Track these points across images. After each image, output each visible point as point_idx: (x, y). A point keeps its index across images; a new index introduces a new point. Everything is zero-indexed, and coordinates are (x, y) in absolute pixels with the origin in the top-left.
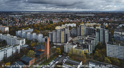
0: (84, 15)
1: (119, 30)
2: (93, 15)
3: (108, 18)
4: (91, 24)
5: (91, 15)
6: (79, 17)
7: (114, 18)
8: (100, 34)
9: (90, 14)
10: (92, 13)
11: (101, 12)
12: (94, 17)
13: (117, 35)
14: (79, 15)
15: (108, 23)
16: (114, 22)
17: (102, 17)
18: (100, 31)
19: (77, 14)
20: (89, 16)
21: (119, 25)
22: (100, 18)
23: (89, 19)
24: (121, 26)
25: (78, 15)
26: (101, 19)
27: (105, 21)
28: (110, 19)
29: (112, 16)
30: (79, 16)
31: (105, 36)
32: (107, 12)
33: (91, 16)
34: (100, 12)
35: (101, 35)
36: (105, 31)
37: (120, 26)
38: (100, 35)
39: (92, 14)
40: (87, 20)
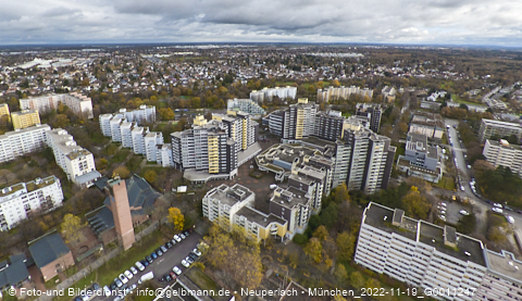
0: (334, 55)
1: (428, 120)
2: (360, 55)
3: (399, 66)
4: (342, 91)
5: (354, 55)
6: (317, 63)
7: (417, 69)
8: (352, 150)
9: (352, 51)
10: (360, 48)
11: (385, 45)
12: (362, 61)
13: (418, 148)
14: (322, 54)
15: (398, 84)
16: (416, 83)
17: (382, 64)
18: (354, 140)
19: (315, 50)
20: (347, 60)
21: (430, 94)
22: (376, 67)
23: (344, 68)
24: (434, 97)
25: (317, 54)
26: (380, 69)
27: (388, 78)
28: (406, 71)
29: (414, 61)
30: (319, 59)
31: (372, 161)
32: (400, 45)
33: (353, 58)
34: (381, 45)
35: (358, 156)
36: (375, 144)
37: (431, 100)
38: (354, 157)
39: (358, 51)
40: (338, 72)
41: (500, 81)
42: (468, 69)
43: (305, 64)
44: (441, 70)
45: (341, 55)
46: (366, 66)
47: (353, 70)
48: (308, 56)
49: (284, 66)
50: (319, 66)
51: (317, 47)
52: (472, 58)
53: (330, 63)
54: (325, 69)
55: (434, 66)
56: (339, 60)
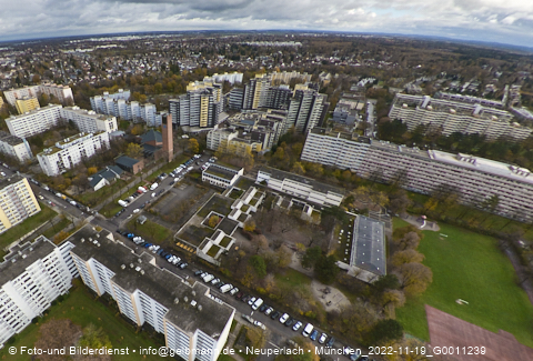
0: (271, 44)
1: (355, 95)
2: (298, 43)
3: (338, 56)
4: (283, 76)
5: (292, 43)
6: (255, 52)
7: (354, 58)
8: (300, 105)
9: (289, 39)
10: (297, 36)
11: (326, 32)
12: (301, 50)
13: (343, 111)
14: (257, 43)
15: (334, 71)
16: (351, 71)
17: (320, 53)
19: (249, 39)
20: (284, 49)
21: (360, 80)
22: (314, 56)
23: (283, 57)
24: (363, 82)
25: (252, 43)
26: (318, 58)
27: (326, 66)
28: (343, 59)
29: (352, 51)
30: (256, 48)
31: (313, 111)
33: (291, 46)
34: (321, 33)
37: (360, 85)
39: (296, 40)
40: (277, 61)
41: (427, 71)
42: (403, 59)
43: (243, 53)
44: (378, 59)
45: (278, 44)
46: (304, 55)
47: (292, 59)
48: (243, 46)
49: (221, 57)
50: (258, 55)
51: (250, 35)
52: (412, 49)
53: (268, 52)
54: (264, 58)
55: (372, 55)
56: (277, 49)
